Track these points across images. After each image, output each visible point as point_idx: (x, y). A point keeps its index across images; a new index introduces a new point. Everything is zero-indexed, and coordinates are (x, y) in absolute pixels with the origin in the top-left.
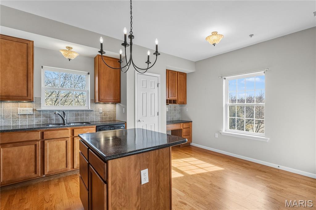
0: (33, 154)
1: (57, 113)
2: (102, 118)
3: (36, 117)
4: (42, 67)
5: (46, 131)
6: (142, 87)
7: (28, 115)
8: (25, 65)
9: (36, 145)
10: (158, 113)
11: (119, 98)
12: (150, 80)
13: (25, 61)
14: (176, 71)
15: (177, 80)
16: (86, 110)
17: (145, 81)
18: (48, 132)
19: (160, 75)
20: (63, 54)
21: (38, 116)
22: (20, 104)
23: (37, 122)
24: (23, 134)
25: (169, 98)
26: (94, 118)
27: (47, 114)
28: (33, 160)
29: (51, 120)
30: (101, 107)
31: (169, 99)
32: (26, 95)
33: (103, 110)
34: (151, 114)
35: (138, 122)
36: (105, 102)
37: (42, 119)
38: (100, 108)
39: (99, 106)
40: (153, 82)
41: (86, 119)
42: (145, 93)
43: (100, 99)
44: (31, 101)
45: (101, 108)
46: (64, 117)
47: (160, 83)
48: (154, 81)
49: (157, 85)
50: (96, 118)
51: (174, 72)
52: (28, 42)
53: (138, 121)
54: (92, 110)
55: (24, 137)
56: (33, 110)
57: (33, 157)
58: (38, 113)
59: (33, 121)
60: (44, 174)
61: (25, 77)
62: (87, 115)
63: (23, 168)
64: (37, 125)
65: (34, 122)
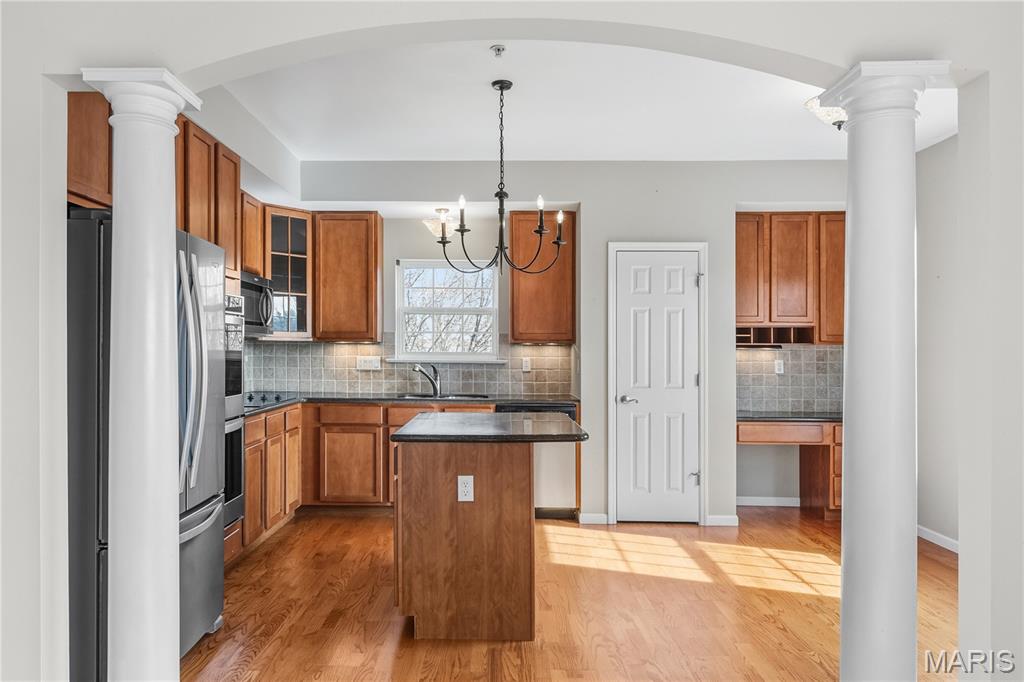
0: (371, 452)
1: (417, 369)
2: (530, 388)
3: (386, 378)
4: (398, 262)
5: (393, 406)
6: (635, 293)
7: (374, 371)
8: (364, 265)
9: (375, 434)
10: (698, 376)
11: (570, 327)
12: (666, 267)
13: (364, 257)
14: (809, 213)
15: (819, 248)
16: (487, 364)
17: (644, 270)
18: (396, 410)
19: (707, 244)
20: (430, 229)
21: (390, 375)
22: (360, 347)
23: (389, 389)
24: (356, 410)
25: (770, 320)
26: (507, 386)
27: (405, 370)
28: (371, 465)
29: (413, 385)
30: (527, 356)
31: (772, 324)
32: (364, 329)
33: (532, 365)
34: (669, 381)
35: (620, 405)
36: (538, 342)
37: (397, 381)
38: (524, 359)
39: (523, 353)
40: (676, 271)
41: (489, 386)
42: (677, 312)
43: (516, 333)
44: (373, 341)
45: (528, 359)
46: (436, 379)
47: (705, 270)
48: (682, 267)
49: (694, 278)
50: (513, 388)
51: (797, 219)
52: (368, 216)
53: (619, 398)
54: (503, 364)
55: (356, 415)
56: (381, 361)
57: (371, 458)
58: (391, 368)
59: (380, 385)
60: (388, 501)
61: (364, 292)
62: (491, 377)
63: (355, 477)
64: (388, 394)
65: (382, 388)
